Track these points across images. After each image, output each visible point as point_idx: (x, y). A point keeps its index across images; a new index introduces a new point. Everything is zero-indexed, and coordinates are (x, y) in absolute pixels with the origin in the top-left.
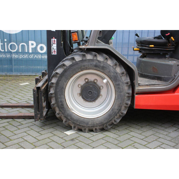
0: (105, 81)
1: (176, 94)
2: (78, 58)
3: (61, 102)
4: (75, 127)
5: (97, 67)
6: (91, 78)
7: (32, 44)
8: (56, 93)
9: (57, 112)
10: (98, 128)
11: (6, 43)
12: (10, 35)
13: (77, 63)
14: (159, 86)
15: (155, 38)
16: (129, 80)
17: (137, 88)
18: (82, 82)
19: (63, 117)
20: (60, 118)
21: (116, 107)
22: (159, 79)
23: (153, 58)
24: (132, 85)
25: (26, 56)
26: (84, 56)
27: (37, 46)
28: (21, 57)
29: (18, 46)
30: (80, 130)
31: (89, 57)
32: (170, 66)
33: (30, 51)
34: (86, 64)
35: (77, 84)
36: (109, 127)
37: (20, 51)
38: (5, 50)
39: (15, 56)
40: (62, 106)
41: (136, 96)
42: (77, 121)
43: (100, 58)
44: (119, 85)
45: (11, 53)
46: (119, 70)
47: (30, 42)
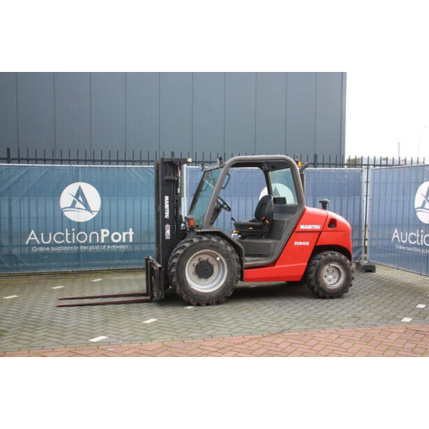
0: (218, 259)
1: (276, 267)
2: (195, 240)
3: (182, 279)
4: (194, 302)
5: (212, 247)
6: (204, 258)
7: (105, 233)
8: (177, 271)
9: (178, 289)
10: (214, 301)
11: (74, 234)
12: (79, 223)
13: (195, 244)
14: (263, 261)
15: (251, 221)
16: (238, 257)
17: (246, 264)
18: (196, 262)
19: (183, 293)
20: (181, 294)
21: (229, 281)
22: (260, 256)
23: (251, 238)
24: (241, 262)
25: (97, 247)
26: (201, 238)
27: (110, 235)
28: (91, 248)
29: (88, 235)
30: (198, 305)
31: (205, 239)
32: (269, 244)
33: (103, 241)
34: (203, 244)
35: (192, 263)
36: (224, 300)
37: (90, 241)
38: (72, 241)
39: (83, 248)
40: (183, 282)
41: (245, 271)
42: (196, 295)
43: (214, 239)
44: (230, 261)
45: (78, 244)
46: (229, 249)
47: (103, 231)
